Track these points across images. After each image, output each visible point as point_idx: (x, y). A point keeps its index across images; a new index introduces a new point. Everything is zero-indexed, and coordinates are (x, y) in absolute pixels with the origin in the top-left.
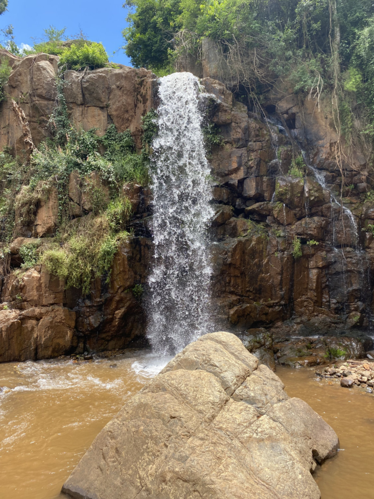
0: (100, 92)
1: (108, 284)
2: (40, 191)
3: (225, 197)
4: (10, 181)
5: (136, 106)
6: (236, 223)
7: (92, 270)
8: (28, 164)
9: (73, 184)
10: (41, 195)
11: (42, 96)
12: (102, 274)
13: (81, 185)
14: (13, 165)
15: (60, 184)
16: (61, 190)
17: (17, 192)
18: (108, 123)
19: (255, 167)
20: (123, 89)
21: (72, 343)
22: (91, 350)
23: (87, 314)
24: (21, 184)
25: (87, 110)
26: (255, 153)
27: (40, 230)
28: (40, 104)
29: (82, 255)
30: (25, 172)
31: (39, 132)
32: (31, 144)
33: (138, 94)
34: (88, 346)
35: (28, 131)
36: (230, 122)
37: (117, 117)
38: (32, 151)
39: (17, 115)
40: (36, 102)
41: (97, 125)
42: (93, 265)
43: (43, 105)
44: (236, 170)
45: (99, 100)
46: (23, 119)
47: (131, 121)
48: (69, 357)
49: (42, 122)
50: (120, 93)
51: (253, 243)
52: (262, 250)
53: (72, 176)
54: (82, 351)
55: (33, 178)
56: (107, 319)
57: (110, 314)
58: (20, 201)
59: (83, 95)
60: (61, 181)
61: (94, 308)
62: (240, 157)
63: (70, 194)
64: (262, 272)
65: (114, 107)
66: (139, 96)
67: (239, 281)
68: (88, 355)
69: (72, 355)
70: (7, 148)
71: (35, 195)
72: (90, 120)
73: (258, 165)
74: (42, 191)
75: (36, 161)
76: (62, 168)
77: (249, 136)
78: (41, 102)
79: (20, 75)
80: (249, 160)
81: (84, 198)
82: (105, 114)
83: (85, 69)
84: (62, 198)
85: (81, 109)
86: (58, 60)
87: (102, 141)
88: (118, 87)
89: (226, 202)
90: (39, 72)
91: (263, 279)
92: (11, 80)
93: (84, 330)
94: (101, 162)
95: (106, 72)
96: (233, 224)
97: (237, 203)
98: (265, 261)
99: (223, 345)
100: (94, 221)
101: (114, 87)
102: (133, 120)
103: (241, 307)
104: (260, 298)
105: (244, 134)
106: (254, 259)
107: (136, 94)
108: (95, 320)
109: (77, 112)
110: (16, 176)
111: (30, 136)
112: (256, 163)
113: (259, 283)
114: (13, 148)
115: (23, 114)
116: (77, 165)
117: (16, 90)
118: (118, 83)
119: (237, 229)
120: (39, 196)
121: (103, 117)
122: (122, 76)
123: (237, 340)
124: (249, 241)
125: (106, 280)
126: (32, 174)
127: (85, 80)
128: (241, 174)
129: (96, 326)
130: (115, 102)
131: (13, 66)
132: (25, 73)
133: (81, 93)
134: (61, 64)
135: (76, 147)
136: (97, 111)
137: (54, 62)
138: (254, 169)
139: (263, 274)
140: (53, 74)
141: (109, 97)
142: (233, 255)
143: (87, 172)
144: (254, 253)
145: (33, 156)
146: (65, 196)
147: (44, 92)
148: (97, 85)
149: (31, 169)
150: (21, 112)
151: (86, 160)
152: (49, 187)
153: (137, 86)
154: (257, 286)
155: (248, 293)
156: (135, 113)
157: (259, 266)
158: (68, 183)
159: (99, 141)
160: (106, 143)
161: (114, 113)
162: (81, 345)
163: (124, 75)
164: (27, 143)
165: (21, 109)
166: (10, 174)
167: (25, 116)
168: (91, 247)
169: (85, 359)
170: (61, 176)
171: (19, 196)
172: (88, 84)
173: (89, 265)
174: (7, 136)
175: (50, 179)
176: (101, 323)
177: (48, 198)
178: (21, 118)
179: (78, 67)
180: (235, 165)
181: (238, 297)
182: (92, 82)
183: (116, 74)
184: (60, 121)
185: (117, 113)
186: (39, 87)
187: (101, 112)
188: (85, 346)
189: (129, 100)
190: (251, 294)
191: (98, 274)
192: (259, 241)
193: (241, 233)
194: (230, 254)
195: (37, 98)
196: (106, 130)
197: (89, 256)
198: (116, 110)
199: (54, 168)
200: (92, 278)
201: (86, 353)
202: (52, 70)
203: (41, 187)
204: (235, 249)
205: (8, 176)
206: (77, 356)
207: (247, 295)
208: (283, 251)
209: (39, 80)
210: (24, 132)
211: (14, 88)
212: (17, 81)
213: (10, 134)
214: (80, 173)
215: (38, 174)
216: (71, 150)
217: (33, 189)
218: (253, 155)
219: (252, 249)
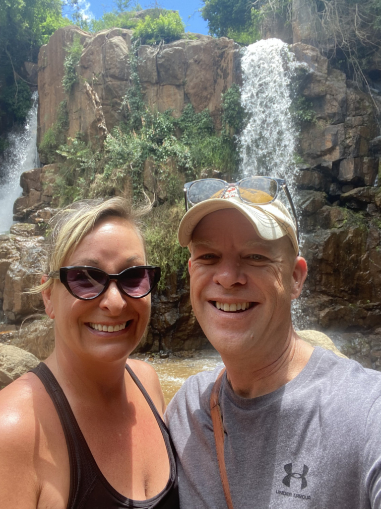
0: (176, 68)
1: (184, 280)
2: (114, 180)
3: (317, 182)
4: (83, 170)
5: (215, 82)
6: (329, 212)
7: (167, 264)
8: (101, 152)
9: (148, 171)
10: (116, 184)
11: (116, 76)
12: (178, 268)
13: (157, 173)
14: (87, 152)
15: (135, 172)
16: (136, 178)
17: (92, 182)
18: (185, 103)
19: (354, 146)
20: (201, 63)
21: (147, 340)
22: (167, 349)
23: (163, 311)
24: (95, 172)
25: (162, 89)
26: (354, 129)
28: (113, 85)
29: (158, 248)
30: (99, 160)
31: (112, 116)
32: (105, 130)
33: (217, 68)
34: (163, 344)
35: (102, 116)
36: (325, 94)
37: (195, 95)
38: (106, 137)
39: (90, 99)
40: (109, 83)
41: (172, 105)
42: (168, 259)
43: (115, 86)
44: (330, 151)
45: (175, 77)
46: (97, 103)
47: (210, 99)
48: (145, 354)
49: (115, 105)
50: (197, 68)
51: (350, 235)
52: (360, 244)
53: (147, 163)
54: (157, 349)
55: (107, 166)
56: (183, 317)
57: (186, 312)
58: (94, 190)
59: (158, 72)
60: (136, 169)
61: (170, 305)
62: (336, 135)
63: (145, 182)
64: (359, 269)
65: (192, 84)
66: (219, 70)
67: (332, 279)
68: (163, 353)
69: (148, 353)
70: (79, 134)
71: (109, 184)
72: (165, 101)
73: (358, 143)
74: (117, 179)
75: (110, 148)
76: (137, 155)
77: (347, 109)
78: (114, 82)
79: (92, 54)
80: (346, 139)
81: (160, 186)
82: (182, 93)
83: (160, 43)
84: (137, 187)
85: (156, 88)
86: (131, 35)
87: (178, 124)
88: (196, 61)
89: (317, 187)
90: (112, 50)
91: (360, 278)
92: (83, 60)
93: (159, 327)
94: (177, 147)
95: (183, 45)
96: (325, 214)
97: (331, 189)
98: (364, 256)
99: (311, 343)
100: (169, 211)
101: (191, 61)
102: (212, 98)
103: (334, 309)
104: (357, 300)
105: (341, 107)
106: (350, 253)
107: (216, 68)
108: (172, 317)
109: (152, 92)
110: (90, 165)
111: (104, 121)
112: (355, 141)
113: (356, 282)
114: (86, 135)
115: (97, 96)
116: (153, 151)
117: (88, 71)
118: (196, 57)
119: (330, 220)
120: (114, 185)
121: (180, 96)
122: (201, 49)
123: (327, 339)
124: (345, 233)
125: (182, 275)
126: (106, 162)
127: (160, 56)
128: (336, 155)
129: (172, 324)
130: (193, 79)
131: (84, 44)
132: (97, 51)
133: (156, 70)
134: (134, 39)
135: (151, 131)
136: (172, 90)
137: (127, 37)
138: (352, 149)
139: (361, 271)
140: (126, 51)
141: (186, 73)
142: (325, 250)
143: (162, 158)
144: (350, 247)
145: (107, 142)
146: (140, 184)
147: (117, 71)
148: (173, 60)
149: (106, 156)
150: (95, 96)
151: (161, 145)
152: (124, 176)
153: (217, 59)
154: (353, 285)
155: (343, 293)
156: (214, 89)
157: (356, 262)
158: (143, 171)
159: (175, 124)
160: (183, 125)
161: (191, 91)
162: (157, 343)
163: (202, 47)
164: (101, 129)
165: (94, 92)
166: (84, 162)
167: (98, 100)
168: (167, 240)
169: (161, 357)
170: (136, 163)
171: (93, 185)
172: (163, 60)
173: (164, 259)
174: (79, 121)
175: (125, 167)
176: (177, 321)
177: (123, 188)
178: (94, 101)
179: (153, 41)
180: (329, 145)
181: (331, 298)
182: (168, 57)
183: (194, 47)
184: (134, 103)
185: (195, 90)
186: (112, 66)
187: (177, 91)
188: (160, 344)
189: (208, 76)
190: (345, 294)
191: (174, 269)
192: (357, 233)
193: (336, 224)
194: (321, 248)
195: (110, 79)
196: (182, 111)
197: (165, 249)
198: (193, 88)
199: (128, 154)
200: (167, 273)
201: (161, 352)
202: (125, 46)
203: (115, 175)
204: (327, 243)
205: (82, 164)
206: (153, 354)
207: (341, 296)
209: (112, 58)
210: (98, 117)
211: (86, 68)
212: (89, 61)
213: (82, 119)
214: (156, 160)
215: (112, 161)
216: (146, 135)
217: (107, 178)
218: (351, 132)
219: (348, 243)
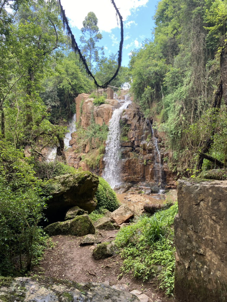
0: (101, 113)
3: (130, 145)
9: (93, 140)
12: (97, 164)
16: (90, 142)
18: (103, 122)
25: (98, 118)
27: (86, 151)
29: (93, 159)
36: (131, 124)
45: (101, 115)
47: (108, 122)
52: (136, 162)
59: (97, 114)
60: (90, 140)
62: (133, 134)
63: (92, 143)
65: (104, 117)
67: (128, 170)
71: (85, 143)
72: (99, 121)
73: (138, 137)
77: (136, 128)
79: (84, 106)
81: (95, 144)
82: (103, 119)
84: (90, 144)
87: (101, 128)
88: (105, 112)
91: (136, 170)
96: (129, 154)
97: (134, 146)
98: (137, 165)
100: (96, 150)
103: (128, 177)
104: (135, 175)
106: (133, 164)
109: (96, 118)
111: (85, 126)
115: (83, 120)
116: (93, 136)
124: (132, 159)
125: (98, 166)
128: (133, 139)
137: (92, 102)
139: (136, 168)
141: (103, 115)
142: (125, 163)
143: (96, 137)
144: (133, 163)
152: (88, 141)
153: (108, 113)
154: (134, 172)
157: (135, 166)
163: (106, 109)
168: (95, 158)
173: (94, 162)
177: (87, 144)
179: (96, 105)
180: (132, 137)
181: (128, 174)
183: (104, 108)
186: (88, 110)
187: (101, 119)
190: (132, 173)
192: (135, 159)
193: (131, 157)
196: (102, 124)
200: (95, 165)
202: (91, 105)
203: (86, 141)
208: (141, 163)
209: (88, 108)
214: (94, 138)
217: (84, 141)
218: (137, 134)
219: (133, 162)
